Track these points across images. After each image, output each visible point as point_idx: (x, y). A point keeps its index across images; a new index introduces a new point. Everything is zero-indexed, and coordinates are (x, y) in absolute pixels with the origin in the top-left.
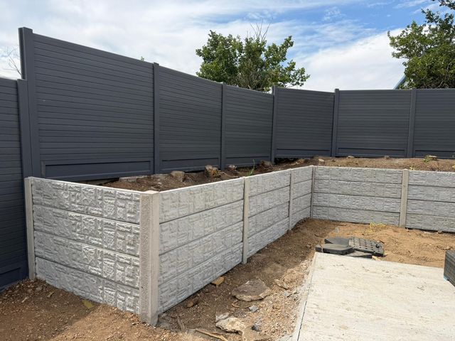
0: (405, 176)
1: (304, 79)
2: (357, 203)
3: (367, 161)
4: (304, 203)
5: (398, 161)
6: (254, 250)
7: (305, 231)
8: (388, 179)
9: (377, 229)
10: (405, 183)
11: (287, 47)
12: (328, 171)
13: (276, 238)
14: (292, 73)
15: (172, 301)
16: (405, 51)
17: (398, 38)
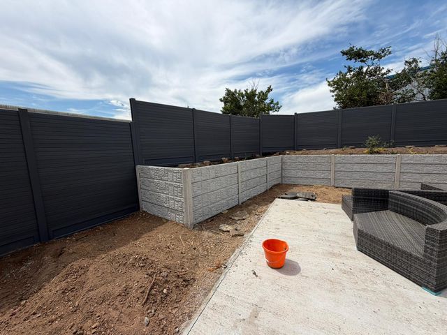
0: (333, 158)
1: (279, 108)
2: (307, 174)
3: (313, 151)
4: (277, 175)
5: (331, 151)
6: (245, 199)
7: (276, 190)
8: (323, 161)
9: (317, 188)
10: (333, 161)
11: (269, 91)
12: (290, 158)
13: (259, 193)
14: (272, 105)
15: (201, 219)
16: (337, 89)
17: (332, 81)
